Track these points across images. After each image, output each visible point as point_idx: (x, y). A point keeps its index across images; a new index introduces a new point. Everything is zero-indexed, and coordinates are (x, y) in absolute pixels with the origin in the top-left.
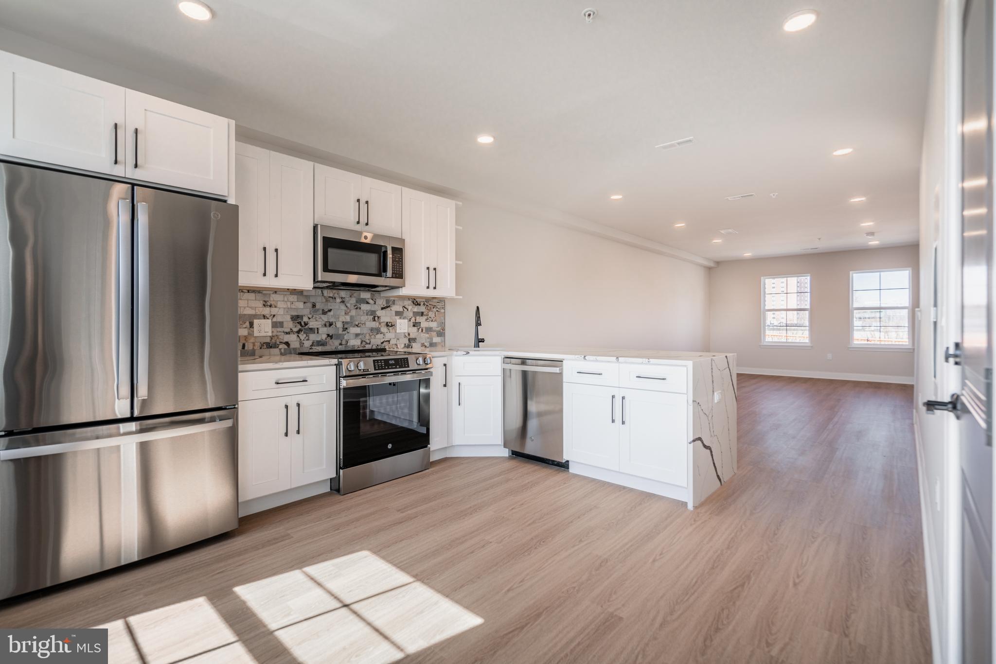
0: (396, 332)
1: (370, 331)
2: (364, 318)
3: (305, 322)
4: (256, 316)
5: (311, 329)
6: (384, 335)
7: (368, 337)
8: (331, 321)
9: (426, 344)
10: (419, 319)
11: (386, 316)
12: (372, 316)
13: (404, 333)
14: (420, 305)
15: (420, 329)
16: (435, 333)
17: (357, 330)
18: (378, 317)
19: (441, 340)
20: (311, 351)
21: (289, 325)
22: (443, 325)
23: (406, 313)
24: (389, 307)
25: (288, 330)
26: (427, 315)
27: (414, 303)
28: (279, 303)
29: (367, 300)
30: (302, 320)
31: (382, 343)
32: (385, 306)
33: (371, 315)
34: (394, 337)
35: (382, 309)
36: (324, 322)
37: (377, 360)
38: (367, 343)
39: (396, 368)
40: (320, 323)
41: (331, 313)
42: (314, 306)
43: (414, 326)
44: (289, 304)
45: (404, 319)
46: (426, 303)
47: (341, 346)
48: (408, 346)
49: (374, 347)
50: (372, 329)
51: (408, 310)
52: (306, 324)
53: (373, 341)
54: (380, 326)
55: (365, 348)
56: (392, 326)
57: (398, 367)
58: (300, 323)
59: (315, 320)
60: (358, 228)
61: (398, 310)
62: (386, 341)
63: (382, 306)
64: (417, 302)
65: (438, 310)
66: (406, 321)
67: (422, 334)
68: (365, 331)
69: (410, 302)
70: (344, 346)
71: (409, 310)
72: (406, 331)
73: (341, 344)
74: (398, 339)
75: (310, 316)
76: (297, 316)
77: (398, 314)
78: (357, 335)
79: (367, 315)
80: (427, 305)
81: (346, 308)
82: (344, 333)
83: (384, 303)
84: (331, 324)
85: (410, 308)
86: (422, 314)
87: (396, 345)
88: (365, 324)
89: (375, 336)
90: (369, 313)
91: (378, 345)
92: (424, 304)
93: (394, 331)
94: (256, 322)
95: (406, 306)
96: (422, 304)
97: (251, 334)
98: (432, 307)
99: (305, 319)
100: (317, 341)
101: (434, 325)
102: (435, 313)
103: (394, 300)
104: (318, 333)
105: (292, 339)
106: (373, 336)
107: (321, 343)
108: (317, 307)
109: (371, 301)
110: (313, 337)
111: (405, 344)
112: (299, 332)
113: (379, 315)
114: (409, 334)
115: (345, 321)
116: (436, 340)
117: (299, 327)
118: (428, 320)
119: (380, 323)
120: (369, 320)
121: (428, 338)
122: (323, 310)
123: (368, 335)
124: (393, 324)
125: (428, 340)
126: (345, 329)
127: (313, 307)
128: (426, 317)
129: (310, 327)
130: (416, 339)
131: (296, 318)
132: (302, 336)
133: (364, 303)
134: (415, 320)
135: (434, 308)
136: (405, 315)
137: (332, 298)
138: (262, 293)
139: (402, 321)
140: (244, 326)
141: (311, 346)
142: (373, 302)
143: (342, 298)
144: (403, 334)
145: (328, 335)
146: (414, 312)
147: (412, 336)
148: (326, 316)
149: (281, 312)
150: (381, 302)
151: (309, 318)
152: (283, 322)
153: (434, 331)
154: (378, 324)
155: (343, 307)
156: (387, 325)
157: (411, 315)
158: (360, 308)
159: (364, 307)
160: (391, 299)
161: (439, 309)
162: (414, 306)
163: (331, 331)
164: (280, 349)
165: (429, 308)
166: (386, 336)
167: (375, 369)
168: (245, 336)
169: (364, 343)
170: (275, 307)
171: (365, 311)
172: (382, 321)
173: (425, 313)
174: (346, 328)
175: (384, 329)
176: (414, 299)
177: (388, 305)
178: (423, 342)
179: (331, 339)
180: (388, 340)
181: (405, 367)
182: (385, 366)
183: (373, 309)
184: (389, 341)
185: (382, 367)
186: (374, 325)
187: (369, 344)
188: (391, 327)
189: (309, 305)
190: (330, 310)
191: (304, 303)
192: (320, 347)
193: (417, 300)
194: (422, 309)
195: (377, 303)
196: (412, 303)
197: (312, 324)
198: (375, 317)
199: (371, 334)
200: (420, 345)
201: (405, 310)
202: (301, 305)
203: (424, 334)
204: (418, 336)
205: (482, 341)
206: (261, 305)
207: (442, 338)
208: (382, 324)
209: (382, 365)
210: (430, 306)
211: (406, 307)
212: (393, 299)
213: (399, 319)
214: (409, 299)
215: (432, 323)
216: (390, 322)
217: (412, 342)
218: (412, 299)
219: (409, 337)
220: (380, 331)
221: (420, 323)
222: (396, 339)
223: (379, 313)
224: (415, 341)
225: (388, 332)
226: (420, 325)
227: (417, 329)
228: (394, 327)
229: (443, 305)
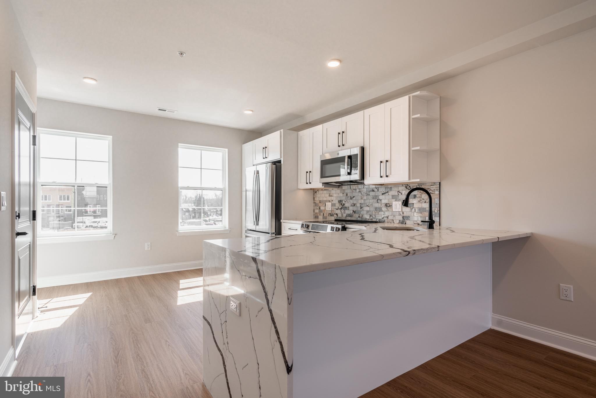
0: (392, 211)
1: (375, 209)
2: (372, 201)
3: (343, 204)
4: (326, 201)
5: (346, 207)
6: (384, 212)
8: (354, 203)
9: (419, 222)
10: (412, 201)
11: (385, 199)
12: (376, 200)
17: (367, 209)
18: (380, 200)
20: (346, 219)
21: (338, 205)
22: (438, 206)
23: (400, 197)
24: (387, 192)
25: (337, 208)
26: (420, 197)
27: (407, 188)
28: (334, 194)
29: (373, 189)
30: (342, 202)
31: (383, 218)
32: (385, 192)
33: (375, 199)
34: (391, 214)
35: (383, 194)
36: (351, 204)
40: (349, 204)
41: (354, 198)
42: (347, 195)
44: (337, 194)
45: (398, 201)
47: (359, 218)
48: (403, 222)
49: (378, 221)
51: (402, 194)
52: (344, 205)
53: (377, 216)
54: (381, 206)
55: (372, 221)
56: (390, 206)
58: (341, 204)
59: (347, 202)
60: (339, 149)
61: (394, 194)
63: (383, 192)
64: (410, 187)
66: (400, 202)
67: (415, 214)
68: (372, 209)
69: (404, 188)
70: (360, 218)
71: (403, 194)
72: (400, 210)
73: (359, 217)
74: (394, 216)
75: (346, 201)
76: (340, 200)
77: (393, 197)
78: (368, 212)
79: (373, 198)
81: (361, 195)
82: (361, 210)
84: (354, 205)
85: (403, 192)
86: (415, 196)
87: (393, 220)
88: (372, 205)
89: (378, 213)
94: (327, 203)
95: (400, 191)
97: (325, 209)
99: (344, 202)
100: (348, 214)
103: (391, 188)
104: (349, 209)
105: (338, 212)
107: (350, 215)
108: (348, 195)
110: (347, 212)
111: (400, 221)
112: (341, 209)
113: (381, 199)
114: (403, 213)
115: (361, 203)
117: (341, 206)
118: (421, 202)
120: (374, 202)
121: (421, 217)
122: (351, 197)
123: (374, 212)
124: (390, 205)
126: (361, 208)
127: (346, 196)
128: (419, 199)
129: (346, 206)
130: (409, 217)
131: (340, 201)
132: (343, 211)
137: (355, 190)
138: (328, 190)
139: (397, 202)
140: (324, 205)
141: (346, 216)
142: (377, 190)
143: (359, 189)
144: (398, 212)
145: (353, 211)
148: (352, 200)
149: (335, 199)
150: (382, 190)
151: (345, 202)
152: (335, 204)
154: (380, 204)
155: (360, 194)
156: (386, 205)
158: (369, 195)
159: (371, 194)
160: (389, 186)
161: (433, 191)
162: (407, 190)
163: (355, 209)
164: (335, 217)
166: (386, 213)
168: (324, 210)
169: (371, 217)
170: (333, 196)
171: (372, 196)
172: (382, 203)
173: (417, 196)
174: (362, 207)
175: (384, 209)
176: (407, 185)
179: (355, 213)
180: (387, 216)
183: (376, 195)
184: (388, 217)
186: (377, 205)
187: (375, 218)
188: (389, 207)
189: (345, 194)
190: (354, 197)
191: (343, 193)
192: (350, 218)
193: (410, 185)
195: (379, 191)
197: (347, 205)
198: (378, 200)
199: (376, 211)
200: (412, 222)
201: (400, 194)
202: (341, 195)
203: (417, 214)
204: (411, 214)
206: (328, 196)
208: (383, 205)
212: (390, 186)
213: (395, 201)
214: (402, 185)
215: (425, 204)
216: (388, 204)
217: (405, 219)
218: (405, 185)
219: (403, 215)
220: (381, 210)
221: (413, 204)
222: (393, 216)
223: (381, 197)
224: (408, 218)
225: (387, 211)
226: (413, 206)
227: (410, 209)
228: (391, 207)
229: (437, 187)
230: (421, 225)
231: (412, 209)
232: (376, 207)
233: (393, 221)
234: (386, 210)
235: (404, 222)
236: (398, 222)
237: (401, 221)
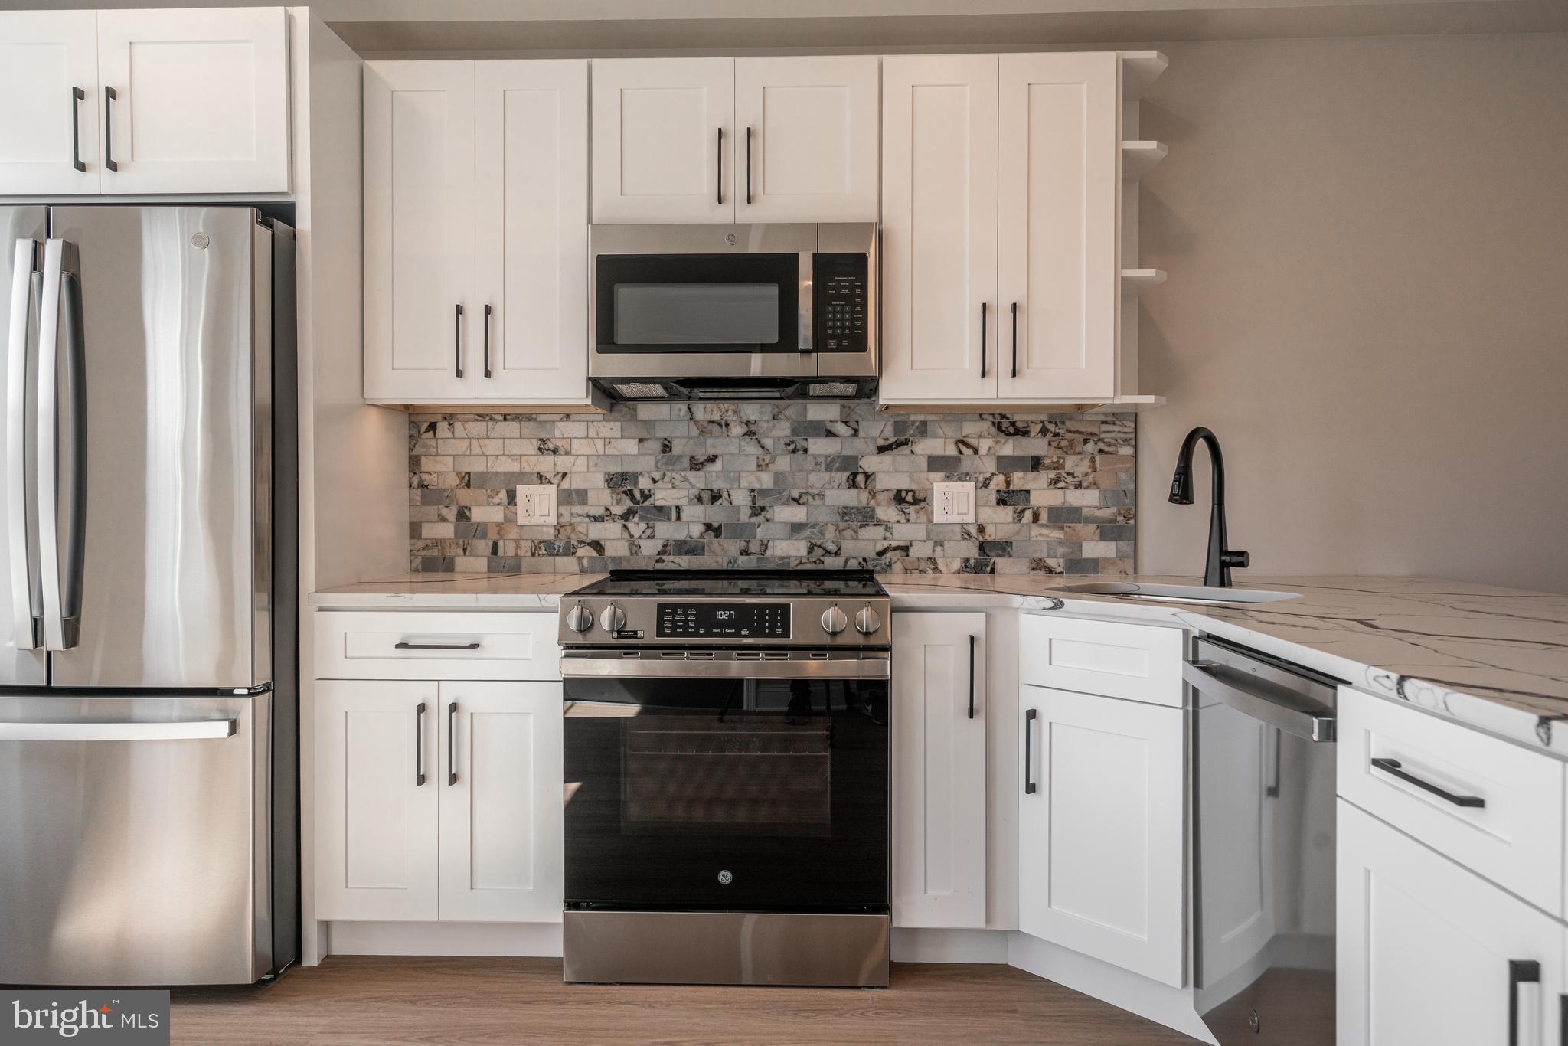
0: (930, 521)
1: (838, 518)
2: (817, 479)
3: (642, 491)
4: (522, 477)
5: (660, 509)
6: (888, 529)
7: (830, 534)
8: (715, 487)
9: (1051, 562)
10: (1019, 480)
11: (895, 471)
12: (846, 474)
13: (962, 524)
14: (1025, 434)
15: (1028, 514)
16: (1092, 527)
17: (798, 514)
18: (867, 476)
19: (1118, 550)
20: (659, 566)
21: (601, 498)
22: (1129, 501)
23: (968, 462)
24: (906, 443)
25: (599, 511)
26: (1057, 466)
27: (1000, 429)
28: (575, 442)
29: (829, 426)
30: (636, 484)
31: (881, 553)
32: (892, 440)
33: (843, 468)
34: (923, 535)
35: (881, 450)
36: (695, 492)
37: (674, 607)
38: (827, 552)
39: (738, 634)
40: (685, 493)
41: (717, 466)
42: (667, 447)
43: (1001, 502)
44: (600, 443)
45: (960, 480)
46: (1052, 427)
47: (745, 558)
48: (980, 567)
49: (853, 565)
50: (845, 512)
51: (976, 452)
52: (646, 496)
53: (848, 546)
54: (872, 503)
55: (821, 567)
56: (916, 501)
57: (745, 631)
58: (630, 494)
59: (670, 486)
60: (723, 215)
61: (941, 453)
62: (895, 549)
63: (881, 442)
64: (1013, 424)
65: (1107, 449)
66: (970, 486)
67: (1035, 531)
68: (822, 516)
69: (986, 426)
70: (754, 558)
71: (983, 451)
72: (970, 518)
73: (745, 552)
74: (939, 543)
75: (657, 476)
76: (622, 474)
77: (936, 463)
78: (796, 528)
79: (829, 468)
80: (1057, 435)
81: (760, 452)
82: (754, 520)
83: (889, 432)
84: (715, 497)
85: (984, 445)
86: (1036, 464)
87: (932, 561)
88: (821, 496)
89: (856, 532)
90: (837, 465)
91: (865, 560)
92: (1044, 431)
93: (923, 518)
94: (521, 490)
95: (967, 440)
96: (1035, 429)
97: (510, 520)
98: (1080, 438)
99: (644, 483)
100: (676, 541)
101: (1087, 499)
102: (1093, 460)
103: (924, 423)
104: (679, 519)
105: (610, 533)
106: (848, 533)
107: (687, 547)
108: (677, 449)
109: (841, 429)
110: (666, 531)
111: (967, 560)
112: (626, 516)
113: (870, 470)
114: (981, 529)
115: (757, 486)
116: (1094, 549)
117: (629, 503)
118: (1062, 484)
119: (873, 494)
120: (835, 485)
121: (1060, 543)
122: (692, 458)
123: (831, 528)
124: (920, 496)
125: (1061, 550)
126: (757, 510)
127: (664, 451)
128: (1052, 475)
129: (658, 503)
130: (1008, 544)
131: (620, 482)
132: (636, 527)
133: (818, 435)
134: (1008, 483)
135: (1086, 441)
136: (965, 466)
137: (720, 424)
138: (535, 420)
139: (955, 486)
140: (496, 500)
141: (659, 554)
142: (850, 432)
143: (747, 423)
144: (960, 527)
145: (708, 526)
146: (1000, 459)
147: (992, 534)
148: (701, 473)
149: (581, 465)
150: (878, 430)
151: (654, 481)
152: (585, 491)
153: (1087, 520)
154: (864, 496)
155: (751, 448)
156: (899, 498)
157: (990, 466)
158: (806, 451)
159: (819, 446)
160: (913, 418)
161: (1109, 444)
162: (1002, 438)
163: (716, 514)
164: (580, 559)
165: (1064, 443)
166: (895, 531)
168: (499, 525)
169: (818, 552)
170: (567, 453)
171: (821, 460)
172: (879, 486)
173: (1047, 461)
174: (763, 509)
175: (887, 512)
176: (1003, 417)
177: (903, 439)
178: (1037, 556)
179: (717, 536)
180: (902, 544)
181: (773, 635)
182: (696, 627)
183: (848, 452)
184: (905, 549)
185: (686, 626)
186: (851, 498)
187: (836, 554)
188: (911, 504)
189: (655, 446)
190: (712, 459)
191: (641, 440)
192: (686, 558)
193: (1016, 418)
194: (1036, 446)
195: (861, 434)
196: (994, 430)
197: (663, 496)
198: (855, 475)
199: (842, 525)
200: (1023, 565)
201: (967, 451)
202: (631, 447)
203: (1045, 531)
204: (1018, 533)
205: (1241, 559)
206: (533, 450)
207: (1121, 543)
208: (880, 497)
209: (686, 621)
210: (1069, 436)
211: (973, 441)
212: (922, 418)
213: (943, 481)
214: (980, 415)
215: (1079, 491)
216: (908, 491)
217: (992, 554)
218: (993, 415)
219: (981, 539)
220: (872, 517)
221: (1028, 492)
222: (931, 544)
223: (871, 463)
224: (1004, 550)
225: (903, 520)
226: (1028, 500)
227: (1015, 512)
228: (922, 504)
229: (1127, 430)
230: (1062, 573)
231: (1023, 511)
232: (846, 508)
233: (936, 562)
234: (898, 518)
235: (987, 565)
236: (957, 564)
237: (972, 561)
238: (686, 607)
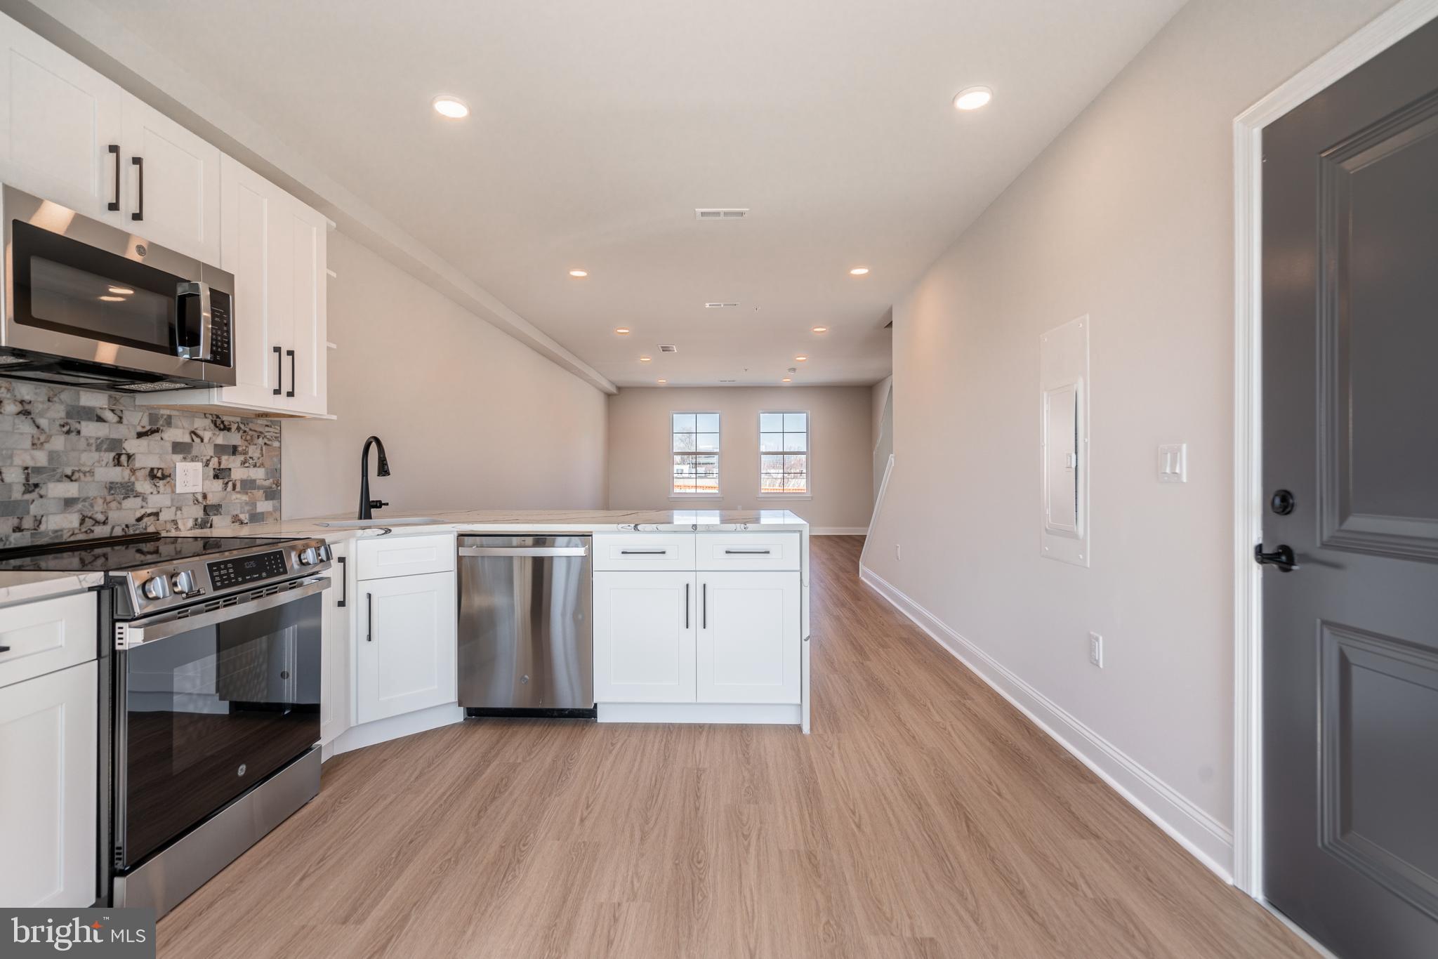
0: (173, 491)
1: (105, 492)
2: (89, 458)
6: (144, 499)
7: (99, 506)
9: (242, 517)
10: (227, 461)
11: (150, 453)
12: (112, 455)
13: (194, 493)
14: (229, 430)
15: (230, 484)
16: (261, 492)
17: (71, 490)
18: (129, 457)
19: (274, 506)
22: (278, 475)
23: (197, 448)
24: (157, 431)
26: (245, 453)
27: (215, 425)
29: (99, 412)
31: (139, 520)
32: (148, 428)
33: (110, 450)
34: (168, 503)
35: (140, 435)
37: (218, 564)
38: (97, 522)
39: (260, 578)
43: (216, 477)
45: (192, 460)
46: (242, 426)
48: (204, 524)
49: (118, 532)
50: (111, 487)
51: (202, 441)
53: (114, 516)
54: (133, 479)
55: (91, 536)
56: (164, 477)
57: (264, 574)
60: (112, 219)
61: (181, 441)
62: (150, 515)
63: (140, 429)
64: (223, 422)
65: (268, 442)
66: (199, 465)
67: (235, 496)
68: (93, 490)
69: (208, 422)
71: (206, 440)
72: (199, 489)
73: (18, 529)
74: (179, 508)
77: (178, 448)
78: (69, 503)
79: (98, 449)
80: (245, 432)
81: (35, 431)
82: (27, 496)
83: (145, 421)
85: (207, 435)
86: (234, 450)
87: (175, 522)
88: (91, 473)
89: (120, 503)
90: (105, 446)
91: (127, 526)
92: (238, 429)
93: (169, 490)
95: (197, 432)
96: (234, 427)
98: (256, 435)
101: (258, 474)
102: (262, 450)
103: (170, 417)
106: (114, 505)
109: (109, 416)
111: (196, 520)
113: (131, 452)
114: (205, 497)
115: (31, 464)
116: (264, 506)
118: (247, 465)
119: (133, 471)
120: (104, 463)
121: (247, 503)
123: (100, 501)
124: (166, 473)
125: (247, 508)
126: (31, 487)
128: (242, 458)
130: (220, 506)
133: (90, 419)
134: (220, 463)
135: (258, 437)
136: (195, 452)
139: (189, 465)
142: (116, 419)
143: (22, 402)
144: (192, 495)
146: (216, 446)
147: (212, 500)
150: (137, 419)
153: (259, 488)
154: (127, 472)
155: (25, 427)
156: (153, 475)
157: (209, 451)
158: (78, 432)
159: (90, 429)
160: (162, 412)
161: (269, 440)
162: (217, 432)
165: (248, 438)
166: (149, 501)
167: (216, 588)
169: (89, 522)
171: (92, 441)
172: (138, 464)
173: (240, 449)
174: (36, 486)
175: (143, 486)
176: (218, 417)
177: (155, 427)
178: (235, 513)
180: (155, 511)
182: (236, 578)
183: (114, 436)
184: (156, 514)
185: (229, 579)
186: (117, 474)
187: (104, 523)
188: (160, 479)
193: (224, 418)
194: (234, 438)
195: (125, 421)
196: (212, 426)
198: (119, 455)
199: (109, 498)
200: (229, 519)
201: (197, 440)
203: (239, 496)
204: (224, 499)
205: (379, 505)
207: (275, 501)
208: (139, 474)
209: (228, 574)
210: (250, 433)
211: (200, 432)
212: (167, 412)
213: (182, 462)
214: (205, 414)
215: (256, 469)
216: (159, 469)
217: (211, 514)
218: (212, 415)
219: (205, 504)
220: (132, 490)
221: (230, 469)
222: (174, 509)
223: (132, 446)
224: (218, 510)
225: (155, 492)
226: (230, 475)
227: (223, 484)
228: (168, 479)
229: (276, 431)
230: (247, 523)
231: (227, 483)
232: (111, 483)
233: (177, 523)
234: (151, 490)
235: (208, 522)
236: (190, 523)
237: (199, 520)
238: (225, 563)
